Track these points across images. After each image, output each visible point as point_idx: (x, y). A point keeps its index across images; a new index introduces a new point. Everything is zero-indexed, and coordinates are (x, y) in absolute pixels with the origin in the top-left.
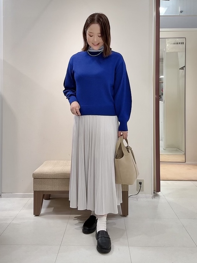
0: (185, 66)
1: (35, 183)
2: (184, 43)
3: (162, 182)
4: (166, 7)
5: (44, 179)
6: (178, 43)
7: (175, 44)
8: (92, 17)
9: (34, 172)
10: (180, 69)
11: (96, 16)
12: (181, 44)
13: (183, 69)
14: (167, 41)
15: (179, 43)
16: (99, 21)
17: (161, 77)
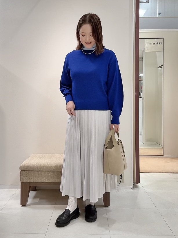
0: (163, 65)
1: (21, 175)
2: (162, 44)
3: (141, 175)
4: (145, 9)
5: (31, 172)
6: (156, 43)
7: (154, 44)
8: (84, 18)
9: (21, 165)
10: (158, 68)
11: (88, 16)
12: (159, 44)
13: (161, 68)
14: (146, 41)
15: (158, 43)
16: (90, 22)
17: (140, 75)
